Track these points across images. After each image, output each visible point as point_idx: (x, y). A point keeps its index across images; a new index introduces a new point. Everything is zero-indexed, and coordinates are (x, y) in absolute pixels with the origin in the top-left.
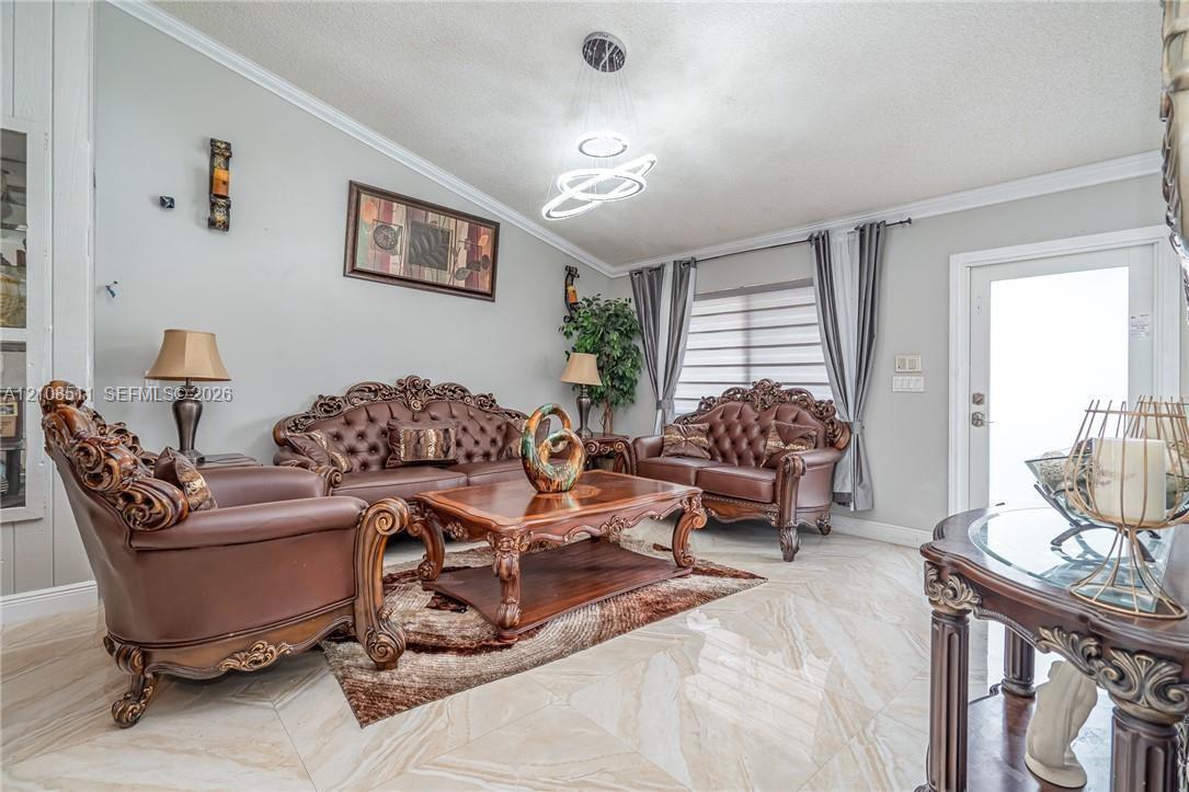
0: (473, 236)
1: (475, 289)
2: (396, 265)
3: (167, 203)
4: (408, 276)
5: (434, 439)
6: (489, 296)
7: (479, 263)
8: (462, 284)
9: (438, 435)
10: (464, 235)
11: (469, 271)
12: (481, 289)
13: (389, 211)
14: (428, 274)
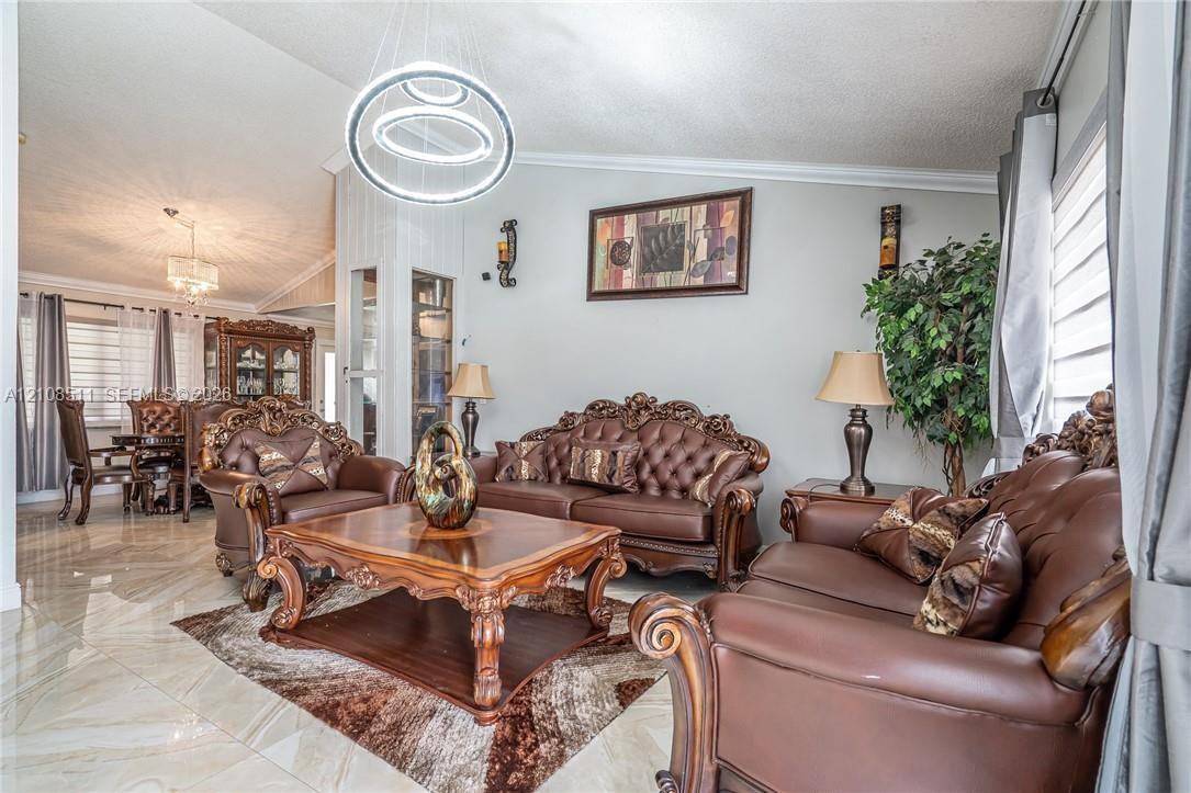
0: (713, 218)
1: (718, 282)
2: (629, 280)
3: (486, 277)
4: (640, 287)
5: (599, 461)
6: (738, 287)
7: (722, 249)
8: (700, 281)
9: (603, 457)
10: (701, 221)
11: (709, 263)
12: (725, 282)
13: (621, 224)
14: (662, 280)
